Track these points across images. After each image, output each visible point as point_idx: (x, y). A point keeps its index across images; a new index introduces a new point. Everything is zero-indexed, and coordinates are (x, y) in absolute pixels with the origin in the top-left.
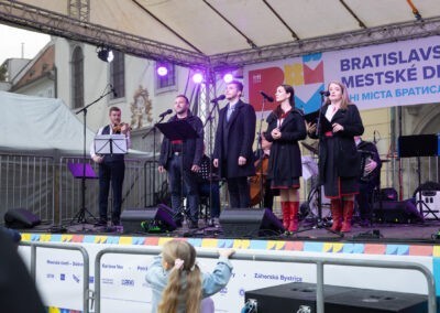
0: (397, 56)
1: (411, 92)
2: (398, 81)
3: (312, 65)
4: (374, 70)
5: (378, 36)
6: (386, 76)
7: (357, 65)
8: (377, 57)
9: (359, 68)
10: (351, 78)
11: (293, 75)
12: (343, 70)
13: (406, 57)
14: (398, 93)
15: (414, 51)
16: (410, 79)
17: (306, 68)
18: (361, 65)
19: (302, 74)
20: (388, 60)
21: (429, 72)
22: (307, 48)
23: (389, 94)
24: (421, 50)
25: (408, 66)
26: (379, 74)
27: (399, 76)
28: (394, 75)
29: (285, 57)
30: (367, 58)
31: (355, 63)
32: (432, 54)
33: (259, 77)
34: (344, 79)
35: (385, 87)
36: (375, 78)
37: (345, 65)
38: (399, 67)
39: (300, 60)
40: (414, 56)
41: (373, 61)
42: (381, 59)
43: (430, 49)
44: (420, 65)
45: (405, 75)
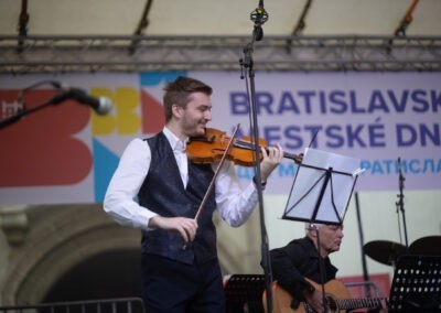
0: (347, 99)
2: (351, 145)
4: (302, 120)
6: (328, 132)
7: (268, 106)
8: (307, 96)
9: (270, 112)
12: (235, 112)
13: (363, 102)
15: (377, 94)
16: (373, 144)
18: (275, 107)
19: (138, 111)
20: (329, 105)
21: (407, 135)
24: (391, 94)
25: (367, 119)
26: (314, 130)
27: (353, 136)
28: (344, 133)
30: (287, 95)
31: (262, 101)
32: (410, 103)
37: (239, 105)
38: (350, 119)
40: (377, 102)
41: (300, 102)
43: (405, 94)
44: (390, 120)
45: (364, 135)
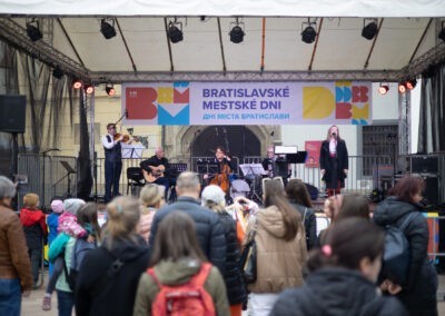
0: (244, 92)
1: (252, 117)
3: (181, 90)
4: (227, 99)
5: (231, 77)
6: (235, 104)
7: (215, 94)
8: (230, 90)
9: (216, 96)
10: (210, 103)
11: (165, 95)
12: (204, 96)
13: (249, 93)
14: (243, 117)
15: (255, 90)
16: (252, 108)
17: (175, 91)
18: (218, 94)
19: (172, 95)
20: (237, 94)
21: (264, 105)
22: (177, 78)
23: (237, 116)
24: (260, 90)
25: (251, 99)
26: (231, 103)
27: (245, 105)
29: (158, 81)
30: (223, 90)
31: (214, 92)
32: (267, 94)
33: (135, 93)
34: (205, 103)
35: (234, 111)
36: (228, 105)
37: (206, 93)
38: (244, 99)
39: (171, 85)
40: (255, 93)
41: (227, 92)
42: (232, 92)
43: (265, 90)
44: (259, 100)
45: (249, 105)
